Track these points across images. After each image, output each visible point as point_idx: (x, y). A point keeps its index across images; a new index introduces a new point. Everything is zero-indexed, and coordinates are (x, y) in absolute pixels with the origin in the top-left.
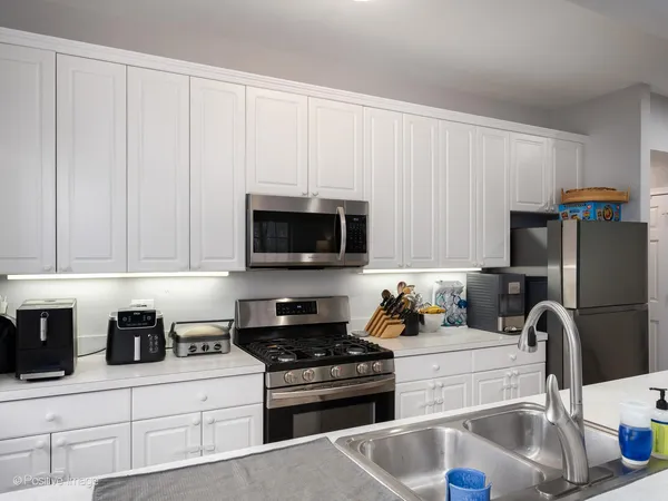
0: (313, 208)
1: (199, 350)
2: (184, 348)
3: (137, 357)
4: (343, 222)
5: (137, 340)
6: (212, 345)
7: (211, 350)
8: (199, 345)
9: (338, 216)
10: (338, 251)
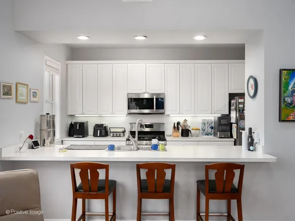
0: (146, 96)
1: (115, 135)
2: (111, 134)
3: (98, 135)
4: (155, 100)
5: (99, 131)
6: (118, 134)
7: (118, 135)
8: (115, 134)
9: (153, 98)
10: (153, 109)
